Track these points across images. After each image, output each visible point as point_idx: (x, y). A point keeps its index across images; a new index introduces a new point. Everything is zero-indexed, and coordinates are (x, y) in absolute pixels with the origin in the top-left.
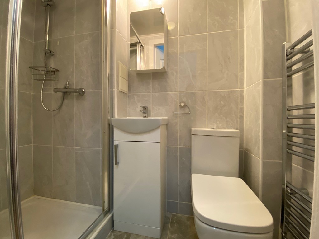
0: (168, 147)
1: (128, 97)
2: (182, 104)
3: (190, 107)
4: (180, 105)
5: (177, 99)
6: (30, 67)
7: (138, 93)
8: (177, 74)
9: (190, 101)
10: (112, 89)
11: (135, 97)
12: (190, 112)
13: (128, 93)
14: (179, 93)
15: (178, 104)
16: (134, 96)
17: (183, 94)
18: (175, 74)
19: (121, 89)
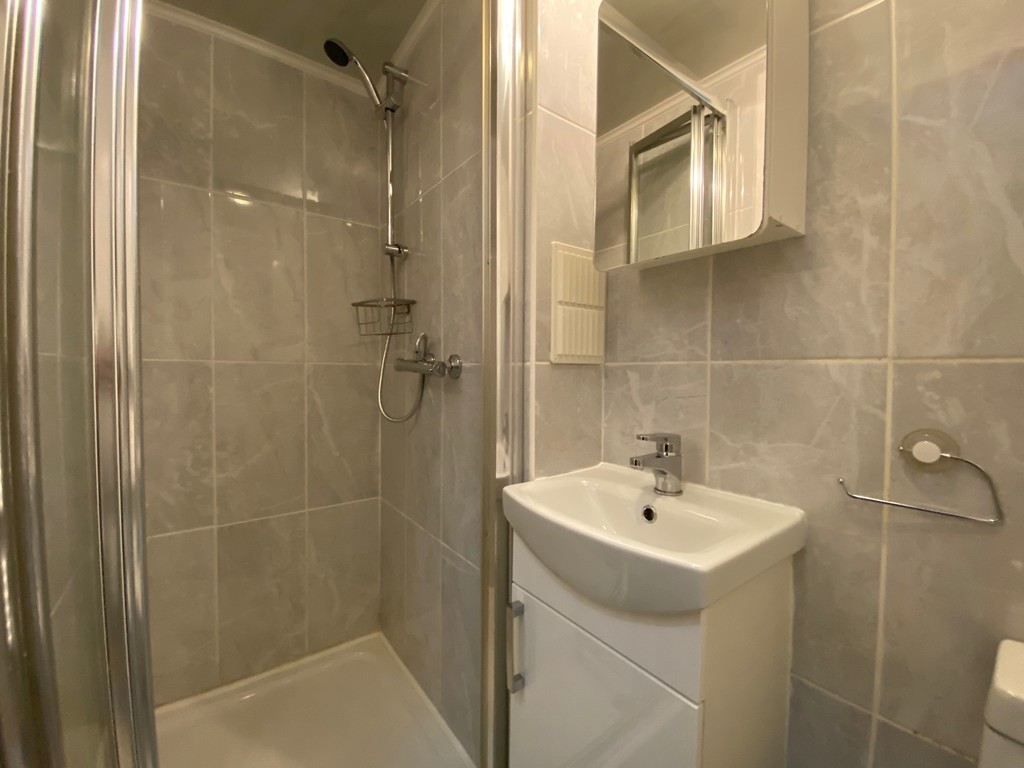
0: (797, 685)
1: (606, 376)
2: (927, 451)
3: (996, 480)
4: (906, 456)
5: (883, 408)
6: (354, 305)
7: (643, 360)
8: (884, 236)
9: (1001, 433)
10: (524, 361)
11: (633, 376)
12: (1000, 515)
13: (606, 361)
14: (899, 369)
15: (889, 440)
16: (628, 372)
17: (937, 374)
18: (869, 240)
19: (560, 356)
